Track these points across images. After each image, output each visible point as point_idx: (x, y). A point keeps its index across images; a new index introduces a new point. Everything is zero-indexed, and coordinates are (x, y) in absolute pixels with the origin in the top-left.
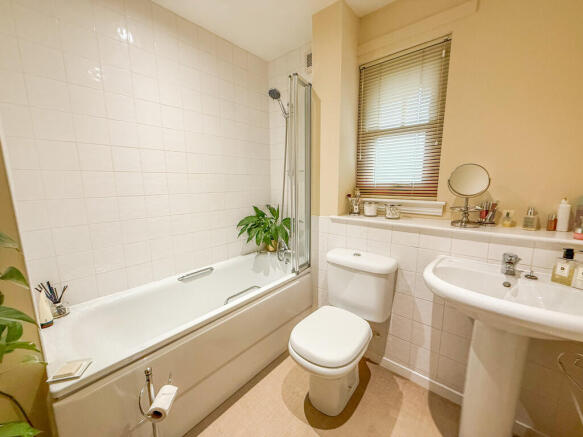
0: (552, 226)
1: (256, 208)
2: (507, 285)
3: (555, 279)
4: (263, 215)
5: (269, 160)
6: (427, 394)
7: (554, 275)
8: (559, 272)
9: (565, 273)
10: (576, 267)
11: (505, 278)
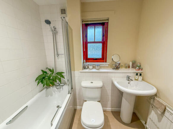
0: (129, 67)
1: (42, 71)
2: (129, 83)
3: (135, 80)
4: (46, 72)
5: (45, 49)
6: (111, 112)
7: (135, 79)
8: (136, 78)
9: (137, 78)
10: (139, 77)
11: (128, 82)
